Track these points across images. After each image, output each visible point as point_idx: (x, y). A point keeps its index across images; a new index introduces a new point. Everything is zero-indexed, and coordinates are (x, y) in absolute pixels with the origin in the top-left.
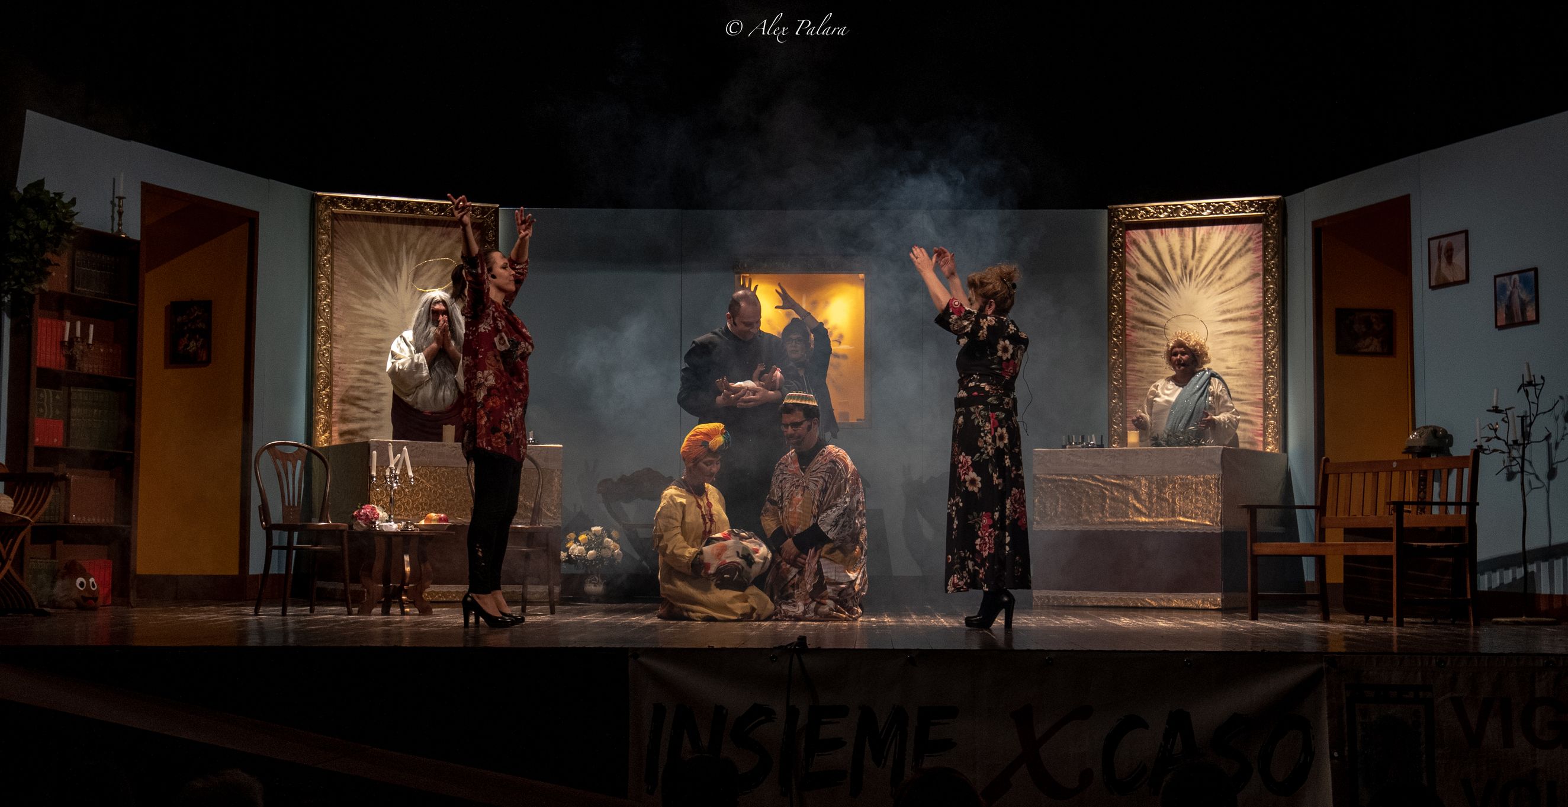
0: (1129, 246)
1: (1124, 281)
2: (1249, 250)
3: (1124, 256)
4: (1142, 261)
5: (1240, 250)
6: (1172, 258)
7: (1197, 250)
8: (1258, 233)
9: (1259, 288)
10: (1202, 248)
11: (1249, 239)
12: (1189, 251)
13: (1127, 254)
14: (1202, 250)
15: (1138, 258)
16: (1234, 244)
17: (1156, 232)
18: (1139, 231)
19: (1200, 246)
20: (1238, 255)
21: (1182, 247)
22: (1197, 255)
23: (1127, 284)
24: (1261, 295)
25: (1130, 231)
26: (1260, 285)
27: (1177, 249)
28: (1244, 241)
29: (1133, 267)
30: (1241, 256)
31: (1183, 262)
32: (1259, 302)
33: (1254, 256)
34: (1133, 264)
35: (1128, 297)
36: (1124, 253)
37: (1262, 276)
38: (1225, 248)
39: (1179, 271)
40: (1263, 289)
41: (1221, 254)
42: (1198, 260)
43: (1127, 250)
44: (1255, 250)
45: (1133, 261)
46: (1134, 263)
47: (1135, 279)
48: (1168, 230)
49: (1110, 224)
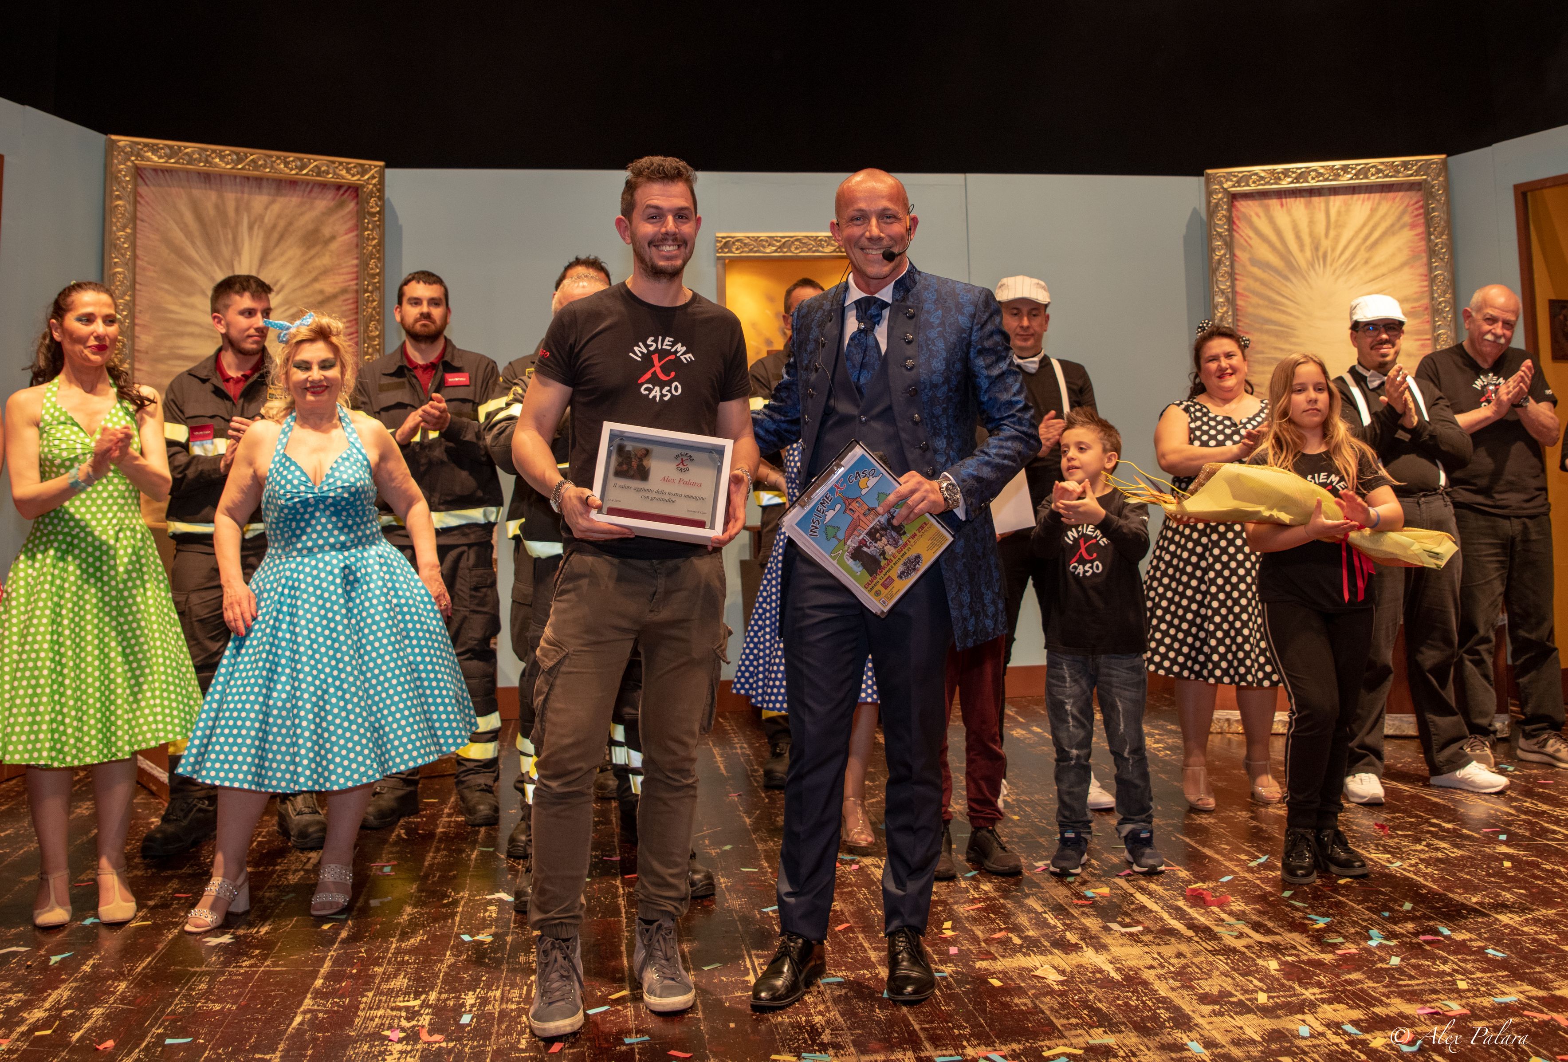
0: (1237, 222)
1: (1232, 266)
2: (1403, 227)
3: (1231, 236)
4: (1255, 241)
5: (1392, 225)
6: (1298, 237)
7: (1332, 225)
8: (1417, 203)
9: (1421, 275)
10: (1339, 223)
11: (1403, 213)
12: (1321, 228)
13: (1235, 232)
14: (1340, 226)
15: (1250, 237)
16: (1383, 218)
17: (1274, 203)
18: (1250, 203)
19: (1337, 221)
20: (1390, 231)
21: (1312, 222)
22: (1332, 233)
23: (1237, 271)
24: (1426, 283)
25: (1236, 203)
26: (1423, 270)
27: (1304, 225)
28: (1397, 214)
29: (1244, 250)
30: (1394, 234)
31: (1312, 243)
32: (1423, 293)
33: (1414, 233)
34: (1242, 245)
35: (1239, 289)
36: (1231, 230)
37: (1425, 260)
38: (1371, 224)
39: (1308, 254)
40: (1428, 275)
41: (1366, 231)
42: (1334, 239)
43: (1235, 227)
44: (1413, 226)
45: (1243, 241)
46: (1245, 243)
47: (1248, 263)
48: (1290, 201)
49: (1209, 194)
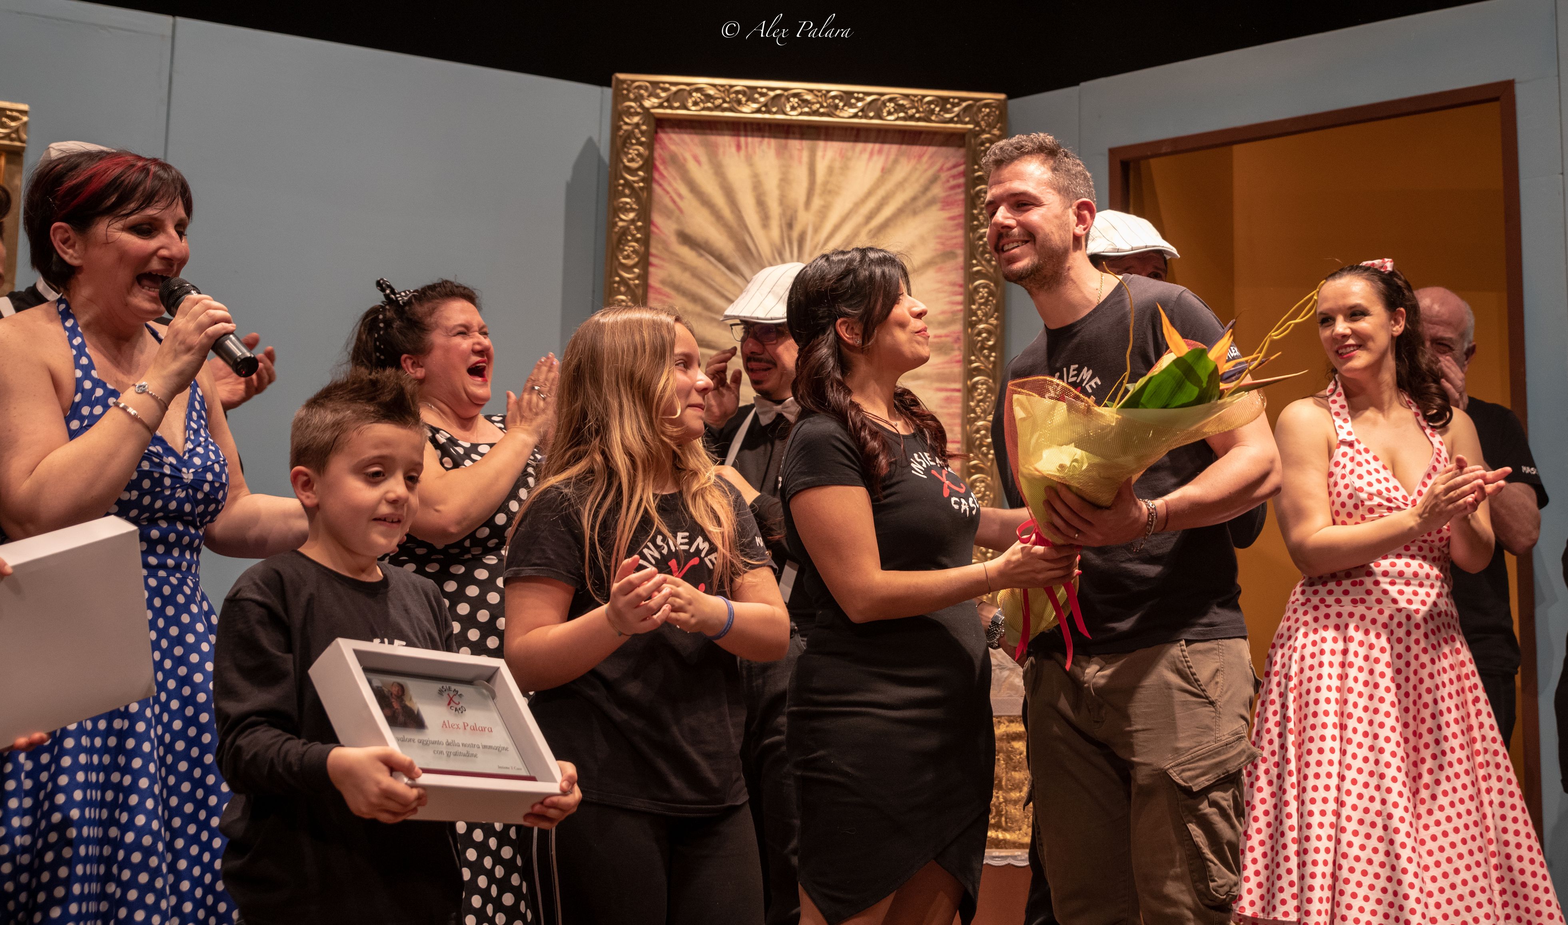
0: (661, 168)
1: (646, 242)
2: (931, 203)
3: (648, 189)
4: (689, 203)
5: (914, 199)
6: (761, 204)
7: (818, 189)
8: (955, 166)
9: (953, 284)
10: (829, 187)
11: (934, 180)
12: (799, 192)
13: (655, 186)
14: (830, 192)
15: (680, 196)
16: (901, 185)
17: (725, 142)
18: (686, 137)
19: (826, 183)
20: (909, 209)
21: (785, 181)
22: (817, 202)
23: (653, 251)
24: (960, 298)
25: (662, 136)
26: (957, 276)
27: (771, 184)
28: (923, 181)
29: (668, 214)
30: (915, 213)
31: (783, 214)
32: (954, 313)
33: (945, 214)
34: (666, 207)
35: (653, 281)
36: (648, 180)
37: (961, 260)
38: (881, 193)
39: (775, 232)
40: (965, 286)
41: (871, 204)
42: (820, 212)
43: (656, 176)
44: (946, 204)
45: (667, 200)
46: (670, 205)
47: (673, 241)
48: (753, 142)
49: (618, 115)
